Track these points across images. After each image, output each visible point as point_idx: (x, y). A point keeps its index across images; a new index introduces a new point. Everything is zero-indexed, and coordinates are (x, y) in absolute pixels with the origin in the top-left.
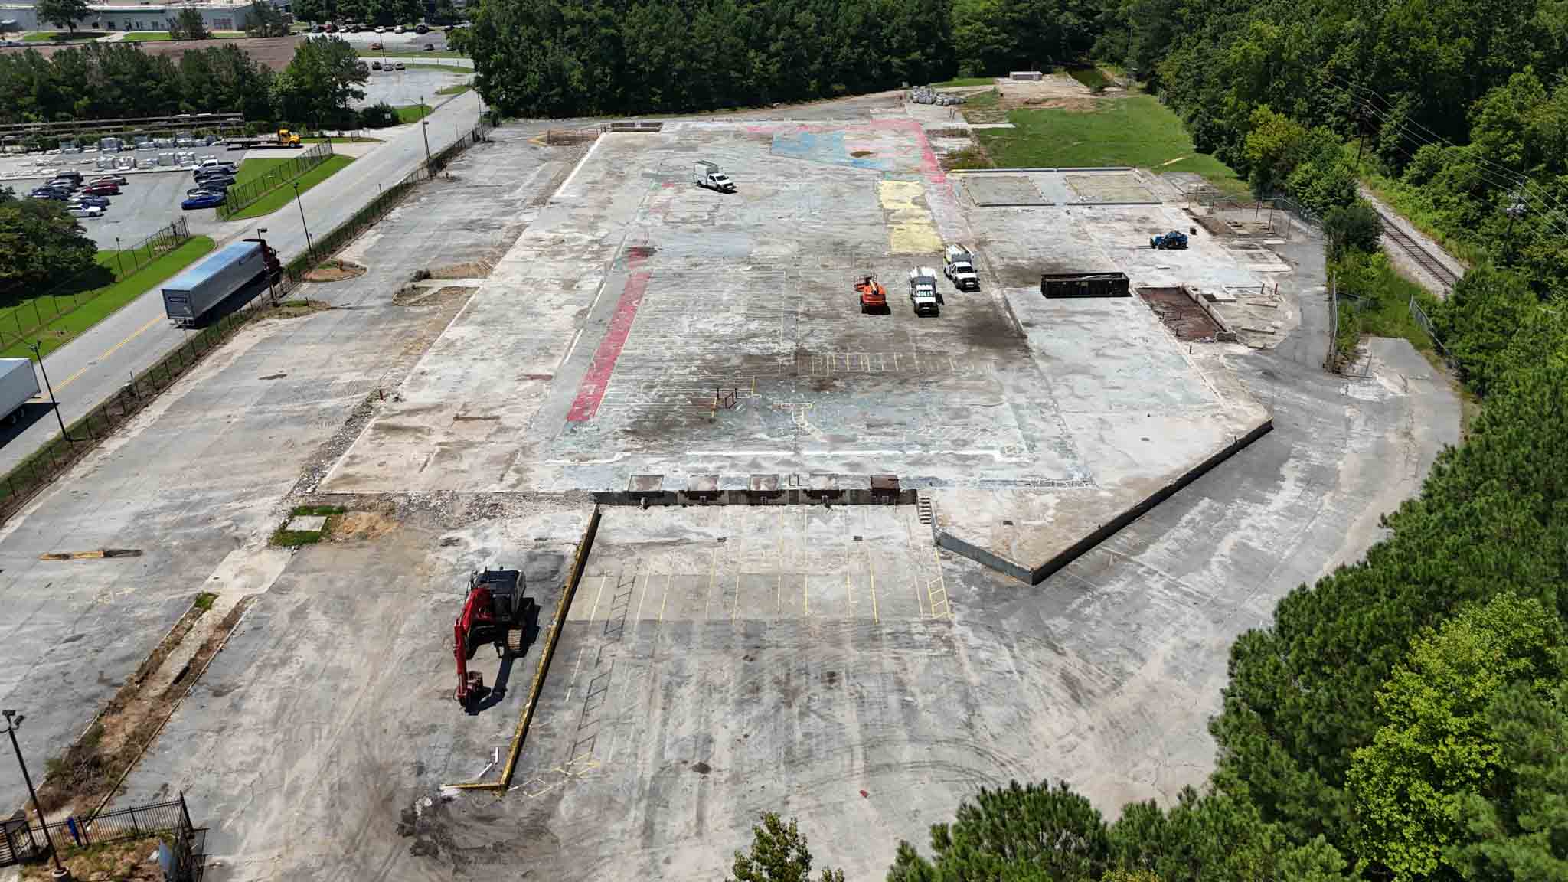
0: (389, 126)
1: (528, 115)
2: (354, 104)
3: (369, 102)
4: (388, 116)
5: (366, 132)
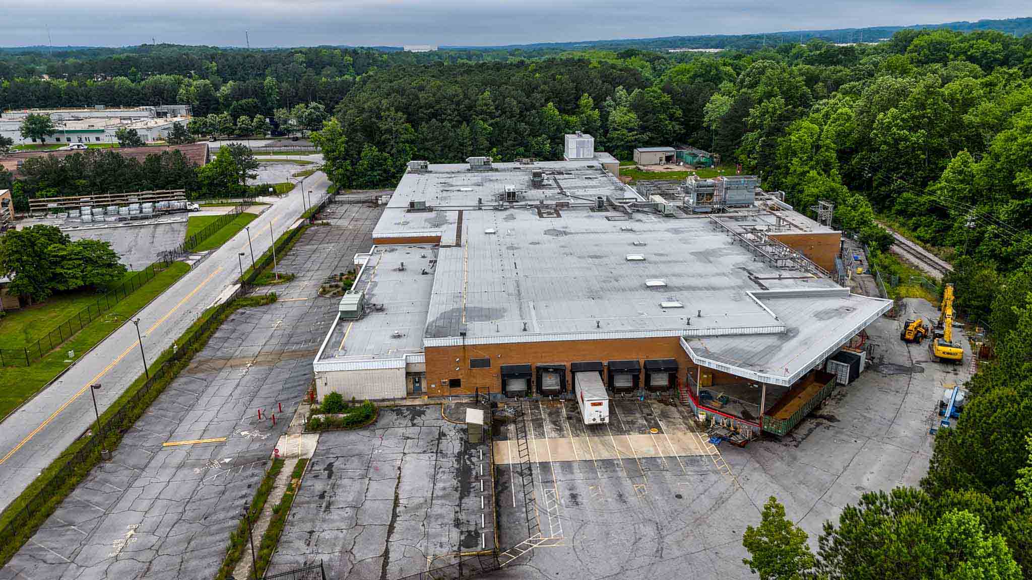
0: (272, 195)
1: (358, 188)
2: (250, 182)
4: (271, 189)
5: (260, 199)
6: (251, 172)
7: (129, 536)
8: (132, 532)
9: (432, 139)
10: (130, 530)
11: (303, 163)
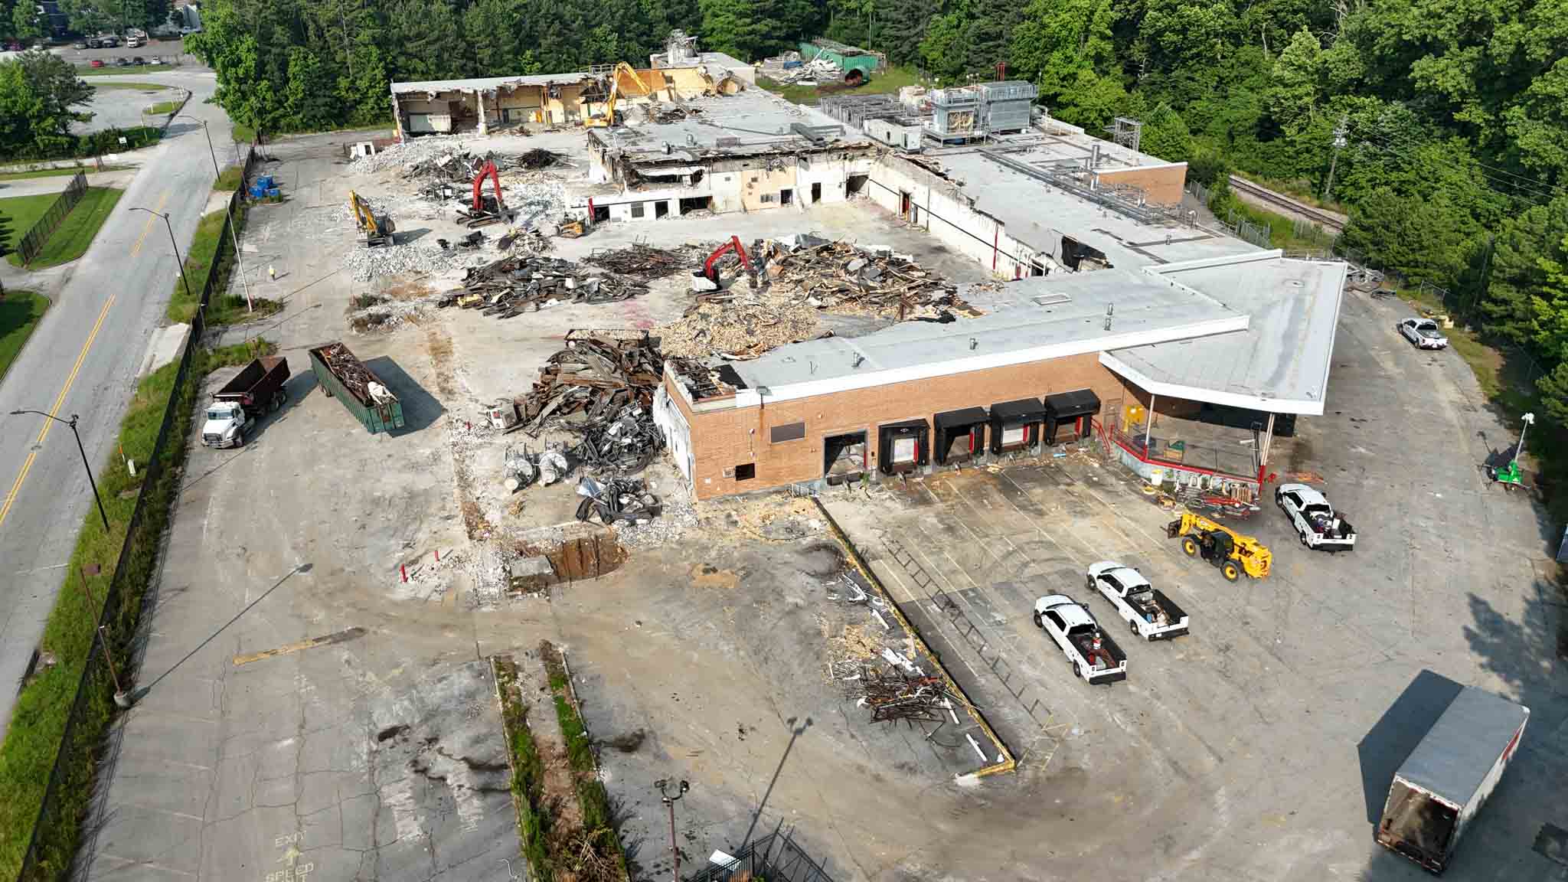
0: (125, 151)
1: (292, 128)
2: (76, 128)
3: (98, 126)
4: (123, 140)
5: (112, 158)
6: (73, 108)
7: (291, 863)
8: (291, 853)
9: (419, 36)
10: (285, 849)
11: (152, 89)
